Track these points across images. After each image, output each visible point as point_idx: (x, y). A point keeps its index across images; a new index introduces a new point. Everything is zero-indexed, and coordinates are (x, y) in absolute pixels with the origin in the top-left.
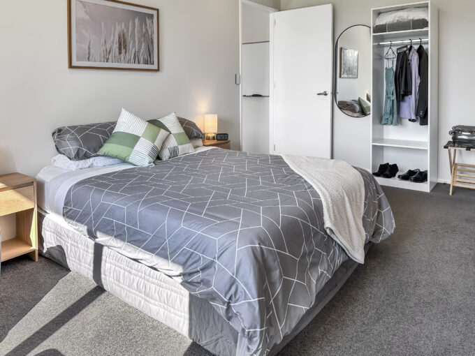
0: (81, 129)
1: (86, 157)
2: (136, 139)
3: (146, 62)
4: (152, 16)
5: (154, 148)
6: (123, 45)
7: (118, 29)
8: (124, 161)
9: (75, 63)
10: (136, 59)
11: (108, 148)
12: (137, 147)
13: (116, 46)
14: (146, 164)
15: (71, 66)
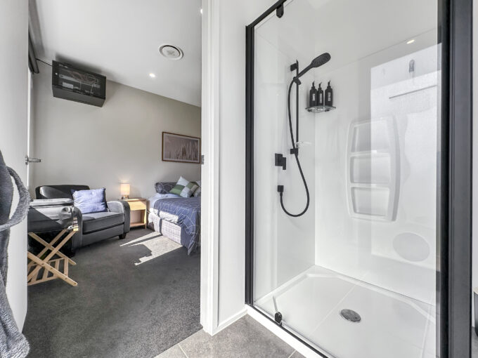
0: (164, 184)
1: (165, 193)
2: (183, 187)
3: (194, 160)
4: (197, 141)
5: (190, 191)
6: (184, 153)
7: (182, 146)
8: (179, 195)
9: (164, 159)
10: (190, 158)
11: (174, 190)
12: (184, 190)
13: (181, 153)
14: (186, 196)
15: (163, 160)
